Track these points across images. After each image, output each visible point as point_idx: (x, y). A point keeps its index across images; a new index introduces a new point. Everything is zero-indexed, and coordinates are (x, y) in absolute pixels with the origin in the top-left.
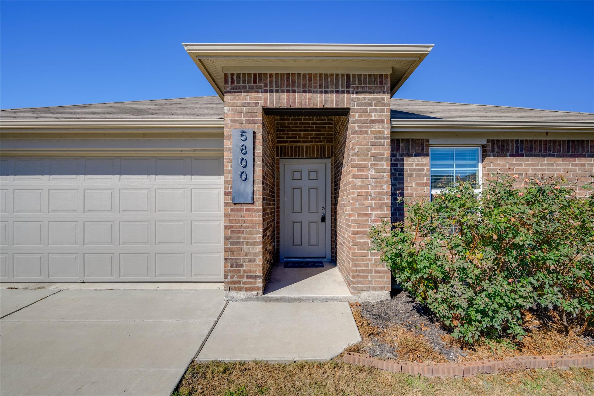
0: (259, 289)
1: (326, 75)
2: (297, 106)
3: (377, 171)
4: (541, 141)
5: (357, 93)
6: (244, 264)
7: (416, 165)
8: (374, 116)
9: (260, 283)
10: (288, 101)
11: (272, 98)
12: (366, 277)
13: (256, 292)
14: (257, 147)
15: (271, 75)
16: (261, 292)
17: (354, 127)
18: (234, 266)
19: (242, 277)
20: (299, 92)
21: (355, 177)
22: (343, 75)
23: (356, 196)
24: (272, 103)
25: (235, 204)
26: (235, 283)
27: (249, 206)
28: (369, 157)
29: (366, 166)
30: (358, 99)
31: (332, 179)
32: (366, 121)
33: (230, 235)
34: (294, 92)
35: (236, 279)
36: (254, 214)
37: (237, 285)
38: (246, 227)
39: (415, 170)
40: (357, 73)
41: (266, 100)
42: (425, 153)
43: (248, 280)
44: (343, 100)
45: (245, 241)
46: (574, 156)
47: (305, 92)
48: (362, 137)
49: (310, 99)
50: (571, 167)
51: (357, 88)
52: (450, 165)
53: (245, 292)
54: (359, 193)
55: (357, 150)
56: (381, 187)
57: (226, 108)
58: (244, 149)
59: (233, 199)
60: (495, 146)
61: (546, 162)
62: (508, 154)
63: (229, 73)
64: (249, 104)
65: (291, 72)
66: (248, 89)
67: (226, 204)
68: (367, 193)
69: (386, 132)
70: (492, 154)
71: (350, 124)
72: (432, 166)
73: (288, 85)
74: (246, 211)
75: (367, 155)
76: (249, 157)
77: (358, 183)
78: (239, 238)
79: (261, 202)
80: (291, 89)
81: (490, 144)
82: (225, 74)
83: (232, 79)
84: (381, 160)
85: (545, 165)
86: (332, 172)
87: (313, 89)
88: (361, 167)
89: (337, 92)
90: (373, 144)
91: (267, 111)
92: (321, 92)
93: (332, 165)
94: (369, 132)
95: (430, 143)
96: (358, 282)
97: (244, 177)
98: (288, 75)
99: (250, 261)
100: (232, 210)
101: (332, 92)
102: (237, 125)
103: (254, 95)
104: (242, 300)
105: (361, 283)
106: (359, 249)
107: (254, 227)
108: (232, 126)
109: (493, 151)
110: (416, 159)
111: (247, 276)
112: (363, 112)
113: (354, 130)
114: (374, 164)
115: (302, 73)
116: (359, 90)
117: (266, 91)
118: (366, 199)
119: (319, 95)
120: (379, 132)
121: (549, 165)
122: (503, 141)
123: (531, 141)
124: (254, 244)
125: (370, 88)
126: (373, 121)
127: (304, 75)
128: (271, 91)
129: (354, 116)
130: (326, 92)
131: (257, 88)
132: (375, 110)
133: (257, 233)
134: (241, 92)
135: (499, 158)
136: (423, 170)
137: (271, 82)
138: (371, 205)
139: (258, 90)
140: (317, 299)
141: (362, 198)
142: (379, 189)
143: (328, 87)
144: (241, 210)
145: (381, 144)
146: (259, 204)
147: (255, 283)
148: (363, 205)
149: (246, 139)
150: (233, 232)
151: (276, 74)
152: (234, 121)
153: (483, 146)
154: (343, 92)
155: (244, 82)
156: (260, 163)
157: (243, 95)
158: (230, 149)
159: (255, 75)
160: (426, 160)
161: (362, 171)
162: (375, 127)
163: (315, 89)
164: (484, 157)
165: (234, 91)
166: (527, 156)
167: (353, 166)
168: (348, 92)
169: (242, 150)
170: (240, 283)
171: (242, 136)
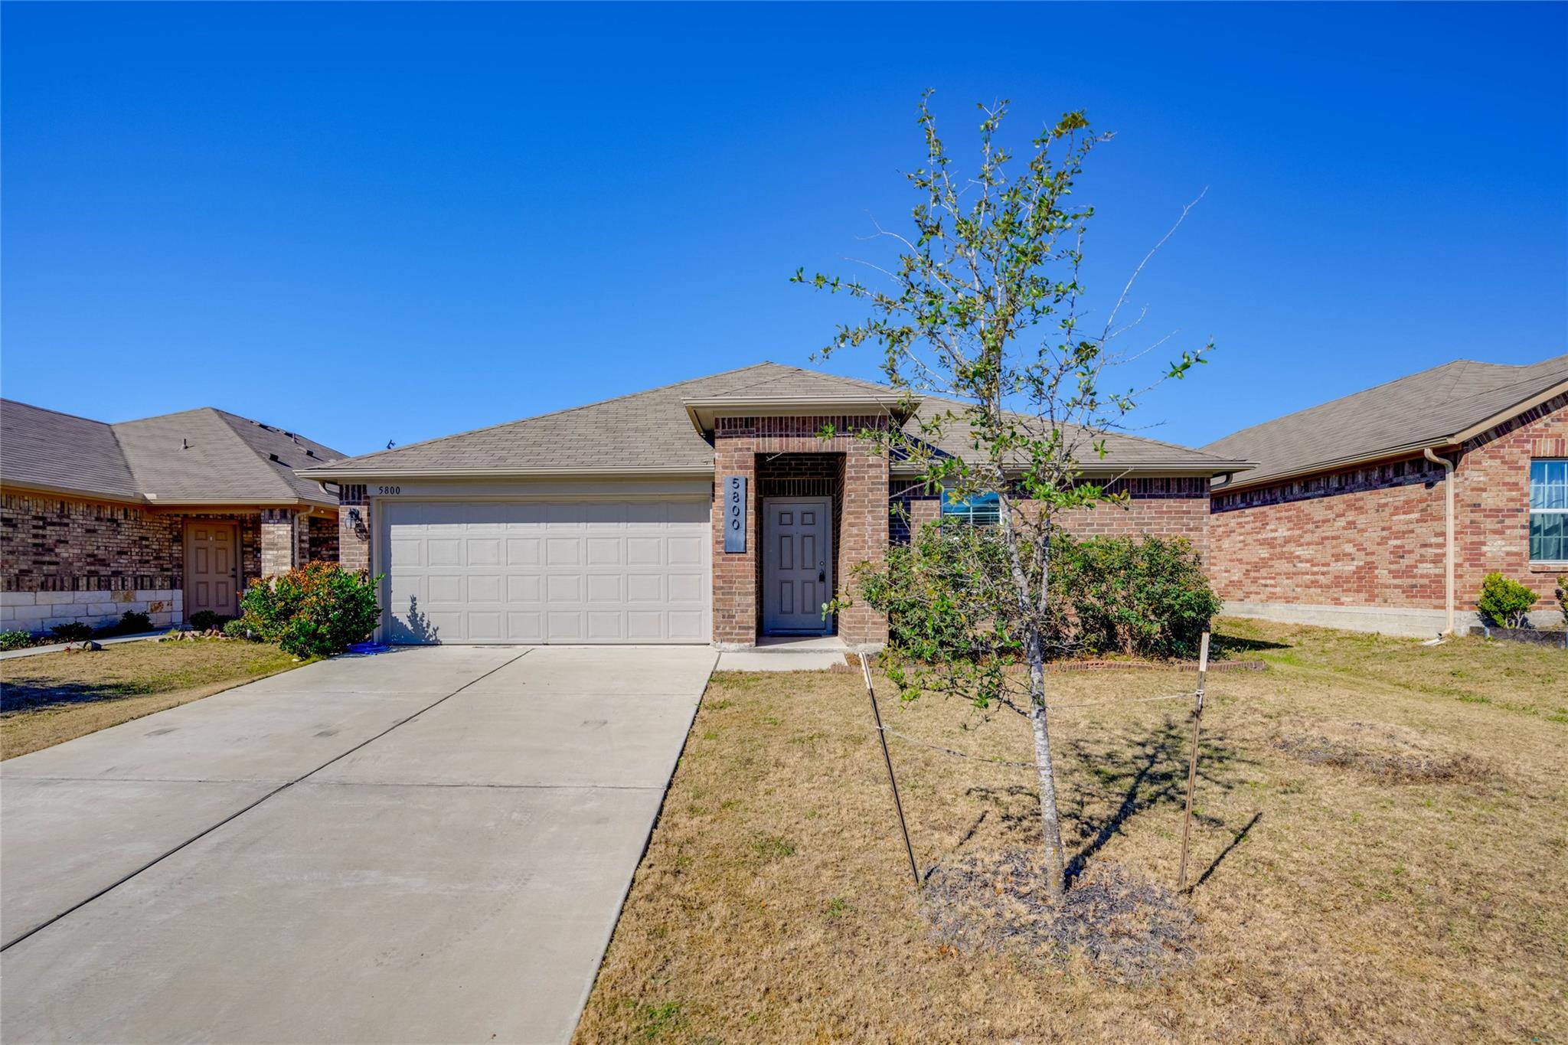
0: (751, 640)
1: (821, 417)
2: (791, 450)
3: (874, 518)
5: (853, 436)
6: (736, 615)
7: (926, 509)
8: (872, 460)
9: (752, 634)
10: (781, 447)
11: (764, 443)
12: (863, 628)
13: (748, 644)
14: (749, 494)
15: (763, 419)
16: (754, 643)
17: (851, 472)
18: (725, 616)
19: (734, 628)
20: (793, 436)
21: (851, 525)
22: (838, 418)
23: (852, 544)
24: (764, 448)
25: (725, 553)
26: (728, 634)
27: (741, 556)
28: (866, 503)
29: (862, 513)
30: (855, 443)
31: (833, 524)
32: (863, 466)
33: (719, 585)
34: (787, 436)
35: (727, 630)
36: (746, 563)
37: (729, 637)
38: (739, 577)
39: (923, 515)
40: (853, 415)
41: (758, 445)
42: (934, 495)
43: (741, 631)
44: (839, 444)
45: (738, 591)
47: (798, 436)
48: (858, 482)
49: (804, 444)
51: (854, 430)
52: (964, 509)
53: (737, 644)
55: (855, 495)
56: (879, 534)
57: (717, 454)
58: (736, 496)
59: (725, 548)
63: (720, 417)
64: (741, 450)
65: (784, 416)
66: (739, 434)
67: (716, 554)
68: (864, 541)
69: (884, 477)
71: (847, 470)
72: (946, 510)
73: (781, 430)
74: (738, 561)
75: (864, 501)
76: (741, 505)
77: (855, 530)
78: (731, 588)
79: (753, 551)
80: (784, 433)
82: (717, 419)
83: (723, 424)
84: (879, 506)
86: (833, 514)
87: (807, 433)
88: (859, 514)
89: (833, 435)
90: (871, 490)
91: (760, 457)
93: (833, 504)
94: (866, 477)
96: (854, 634)
97: (736, 526)
98: (781, 418)
99: (742, 611)
100: (723, 560)
101: (827, 435)
102: (728, 471)
103: (746, 440)
104: (734, 651)
105: (858, 635)
106: (856, 599)
107: (747, 577)
108: (723, 473)
110: (924, 502)
111: (739, 627)
112: (860, 456)
114: (872, 511)
115: (795, 416)
116: (856, 433)
117: (758, 436)
118: (863, 548)
119: (813, 439)
120: (877, 477)
124: (747, 594)
126: (870, 466)
127: (798, 418)
128: (764, 436)
129: (850, 461)
132: (872, 455)
133: (750, 582)
134: (732, 437)
136: (932, 515)
137: (763, 427)
138: (868, 554)
139: (749, 434)
140: (811, 651)
141: (858, 546)
142: (875, 537)
144: (732, 559)
145: (878, 490)
146: (751, 553)
147: (748, 634)
148: (860, 554)
149: (738, 487)
150: (724, 582)
151: (769, 418)
152: (725, 467)
154: (839, 436)
155: (736, 426)
156: (753, 510)
157: (735, 440)
158: (721, 497)
159: (747, 419)
160: (935, 504)
161: (859, 518)
162: (873, 472)
163: (809, 434)
165: (727, 436)
167: (849, 513)
168: (844, 435)
169: (735, 497)
170: (732, 634)
171: (734, 483)
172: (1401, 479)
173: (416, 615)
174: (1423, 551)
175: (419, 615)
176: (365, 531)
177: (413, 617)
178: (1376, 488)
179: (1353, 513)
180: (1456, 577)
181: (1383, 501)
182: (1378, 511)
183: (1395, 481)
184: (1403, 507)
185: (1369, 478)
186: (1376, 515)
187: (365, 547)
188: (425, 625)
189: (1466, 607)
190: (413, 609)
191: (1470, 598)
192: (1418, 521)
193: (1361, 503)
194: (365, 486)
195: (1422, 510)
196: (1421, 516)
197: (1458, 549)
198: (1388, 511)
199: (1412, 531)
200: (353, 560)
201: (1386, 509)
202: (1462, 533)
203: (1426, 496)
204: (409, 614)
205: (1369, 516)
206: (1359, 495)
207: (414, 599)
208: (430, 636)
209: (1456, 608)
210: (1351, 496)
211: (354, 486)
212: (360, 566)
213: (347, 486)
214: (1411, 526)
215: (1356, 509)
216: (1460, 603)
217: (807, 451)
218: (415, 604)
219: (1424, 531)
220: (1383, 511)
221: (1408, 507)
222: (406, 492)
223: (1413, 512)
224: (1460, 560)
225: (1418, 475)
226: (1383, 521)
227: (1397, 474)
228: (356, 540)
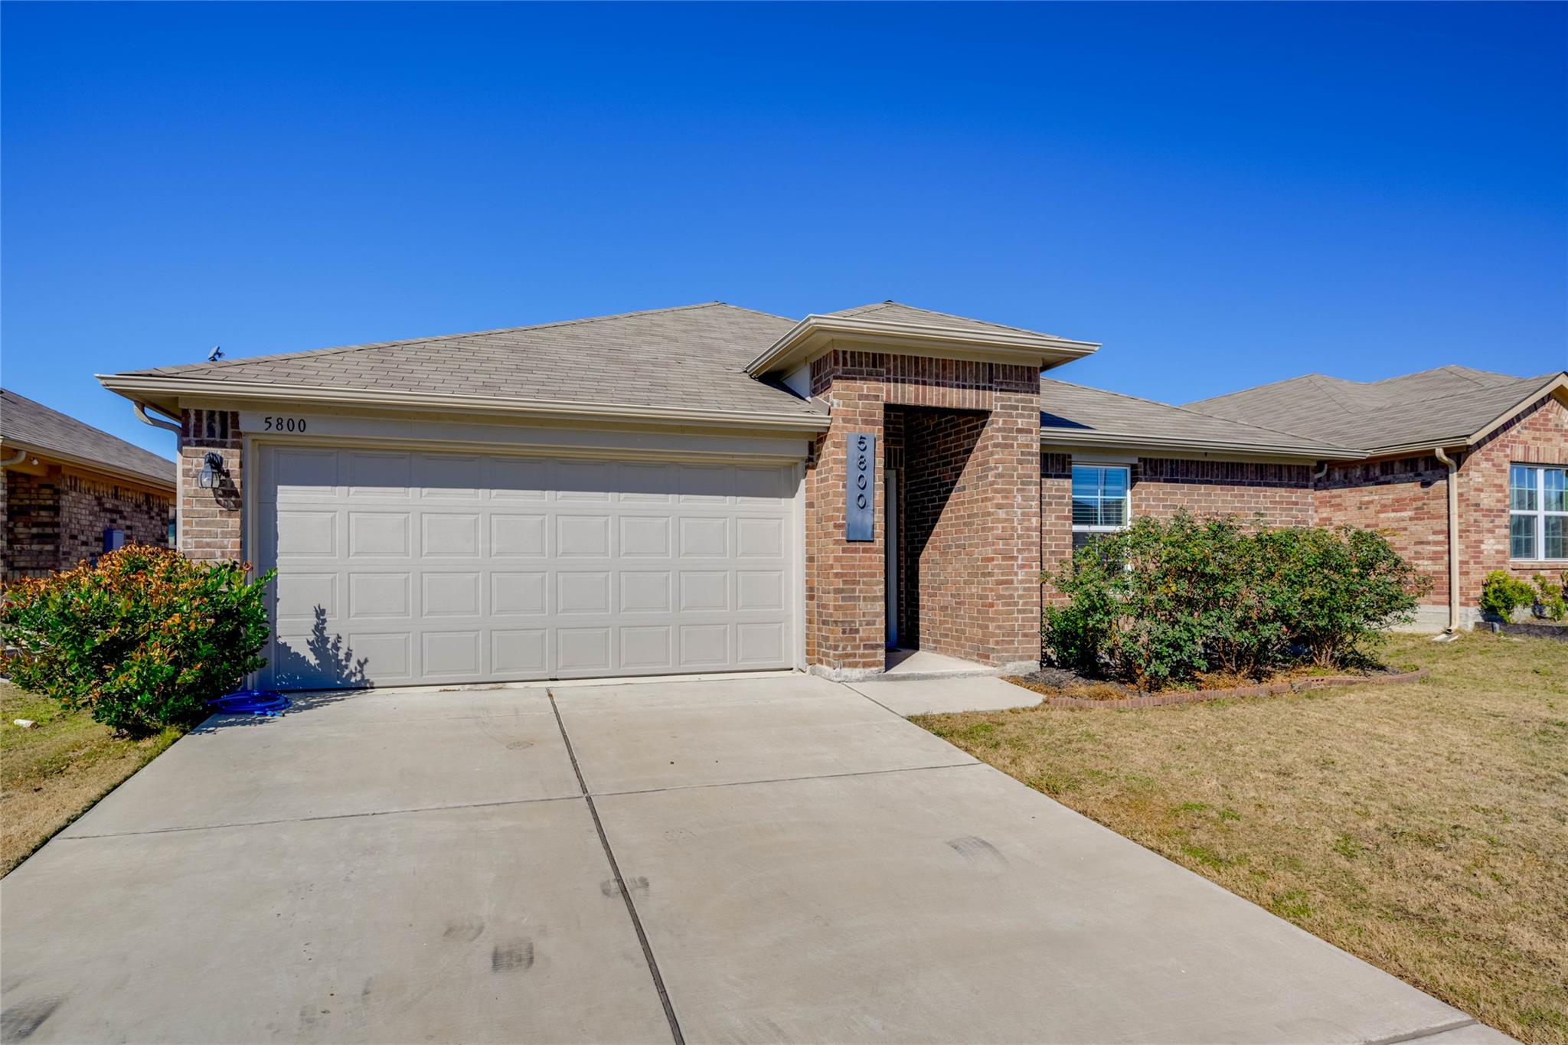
0: (880, 663)
1: (964, 363)
2: (928, 403)
3: (1025, 498)
4: (1197, 462)
5: (1001, 390)
6: (861, 628)
7: (1057, 490)
8: (1021, 423)
9: (881, 656)
10: (917, 396)
11: (896, 391)
12: (1012, 642)
13: (876, 669)
14: (877, 460)
15: (895, 357)
16: (882, 667)
18: (848, 631)
19: (858, 647)
22: (984, 364)
24: (897, 398)
25: (848, 541)
26: (848, 656)
27: (867, 546)
28: (1015, 479)
29: (1011, 491)
30: (1002, 399)
31: (899, 506)
32: (1011, 430)
33: (841, 587)
34: (924, 383)
35: (849, 650)
36: (873, 555)
37: (851, 660)
38: (863, 575)
39: (1055, 497)
40: (1001, 363)
41: (888, 392)
42: (1066, 473)
43: (866, 652)
44: (984, 400)
45: (862, 595)
46: (1233, 484)
47: (938, 384)
49: (944, 395)
50: (1229, 498)
51: (1002, 383)
52: (1092, 490)
53: (861, 670)
54: (1003, 528)
55: (1000, 469)
56: (1029, 520)
57: (836, 401)
59: (848, 536)
60: (1148, 466)
61: (1202, 491)
62: (1162, 479)
63: (840, 349)
64: (867, 397)
65: (920, 355)
66: (865, 376)
67: (833, 542)
68: (1013, 528)
69: (1035, 446)
70: (1143, 477)
71: (989, 432)
72: (1075, 492)
73: (917, 374)
74: (863, 552)
75: (1012, 476)
76: (869, 475)
77: (1002, 514)
78: (855, 591)
79: (882, 539)
80: (920, 379)
81: (1142, 463)
82: (835, 351)
83: (845, 359)
84: (1029, 483)
85: (1202, 494)
86: (899, 493)
87: (947, 381)
88: (1007, 493)
89: (978, 388)
90: (1020, 462)
91: (889, 408)
92: (958, 386)
93: (899, 481)
94: (1015, 446)
95: (1073, 459)
97: (861, 503)
98: (917, 358)
99: (868, 624)
100: (844, 550)
101: (971, 387)
103: (873, 384)
104: (858, 680)
105: (1006, 651)
106: (1004, 604)
107: (874, 575)
108: (845, 428)
109: (1145, 474)
110: (1056, 481)
111: (865, 645)
112: (1009, 417)
113: (997, 441)
115: (934, 357)
116: (1004, 387)
117: (888, 380)
118: (1012, 537)
119: (955, 390)
120: (1027, 446)
121: (1206, 494)
122: (1156, 461)
123: (1187, 461)
124: (874, 599)
125: (1017, 385)
126: (1020, 431)
127: (937, 360)
128: (896, 381)
129: (996, 422)
130: (964, 387)
131: (877, 375)
132: (1022, 416)
133: (878, 583)
134: (855, 379)
135: (1152, 483)
136: (1063, 497)
137: (895, 368)
138: (1017, 545)
139: (877, 377)
142: (1026, 524)
143: (966, 381)
144: (856, 551)
145: (1029, 461)
146: (880, 542)
147: (875, 655)
149: (865, 448)
151: (902, 356)
152: (845, 421)
153: (1133, 467)
154: (984, 388)
155: (860, 364)
156: (882, 483)
157: (859, 383)
158: (841, 462)
159: (874, 355)
160: (1067, 483)
161: (1007, 498)
162: (1022, 439)
163: (951, 382)
164: (1134, 481)
165: (846, 376)
166: (1183, 482)
167: (995, 491)
168: (990, 389)
169: (861, 463)
170: (855, 655)
171: (860, 443)
172: (1390, 477)
173: (327, 640)
174: (1419, 548)
175: (332, 639)
176: (235, 493)
177: (319, 643)
178: (1357, 485)
179: (1328, 510)
180: (1461, 573)
181: (1366, 499)
182: (1360, 508)
183: (1382, 479)
184: (1391, 506)
185: (1349, 475)
186: (1357, 512)
187: (234, 522)
188: (342, 655)
189: (1472, 603)
190: (319, 629)
191: (1474, 594)
192: (1411, 519)
193: (1338, 500)
194: (235, 415)
195: (1417, 509)
196: (1416, 514)
197: (1463, 547)
198: (1372, 508)
199: (1405, 529)
200: (208, 545)
201: (1371, 506)
202: (1468, 531)
203: (1421, 495)
204: (312, 638)
205: (1349, 513)
206: (1335, 492)
207: (320, 613)
208: (352, 674)
209: (1461, 604)
210: (1325, 493)
211: (212, 414)
212: (223, 555)
213: (198, 413)
214: (1403, 524)
215: (1332, 506)
216: (1467, 599)
217: (947, 405)
218: (324, 621)
219: (1419, 528)
220: (1366, 508)
221: (1399, 505)
222: (316, 428)
223: (1406, 510)
224: (1466, 558)
225: (1411, 474)
226: (1367, 518)
227: (1384, 472)
228: (217, 509)
